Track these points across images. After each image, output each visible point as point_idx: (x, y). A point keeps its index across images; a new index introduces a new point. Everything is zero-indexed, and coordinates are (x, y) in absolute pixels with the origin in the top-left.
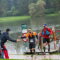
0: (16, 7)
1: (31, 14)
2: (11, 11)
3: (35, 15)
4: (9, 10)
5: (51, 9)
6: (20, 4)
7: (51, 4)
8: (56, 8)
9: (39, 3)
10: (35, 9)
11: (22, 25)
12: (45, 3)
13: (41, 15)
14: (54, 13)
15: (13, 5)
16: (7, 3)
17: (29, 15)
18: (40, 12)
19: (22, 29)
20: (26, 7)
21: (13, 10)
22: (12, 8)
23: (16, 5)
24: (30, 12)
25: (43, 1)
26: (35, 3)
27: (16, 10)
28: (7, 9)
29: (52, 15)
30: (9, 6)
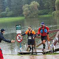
0: (10, 8)
1: (25, 15)
2: (5, 12)
3: (29, 16)
4: (3, 11)
5: (45, 10)
6: (14, 6)
7: (44, 5)
8: (49, 9)
9: (33, 4)
10: (29, 10)
11: (16, 26)
12: (39, 4)
13: (35, 16)
14: (48, 14)
15: (7, 6)
16: (1, 4)
17: (23, 16)
18: (34, 13)
19: (17, 30)
20: (20, 9)
21: (7, 11)
22: (6, 9)
23: (10, 6)
24: (24, 13)
25: (36, 3)
26: (29, 5)
27: (10, 11)
28: (2, 10)
29: (45, 16)
30: (3, 7)
